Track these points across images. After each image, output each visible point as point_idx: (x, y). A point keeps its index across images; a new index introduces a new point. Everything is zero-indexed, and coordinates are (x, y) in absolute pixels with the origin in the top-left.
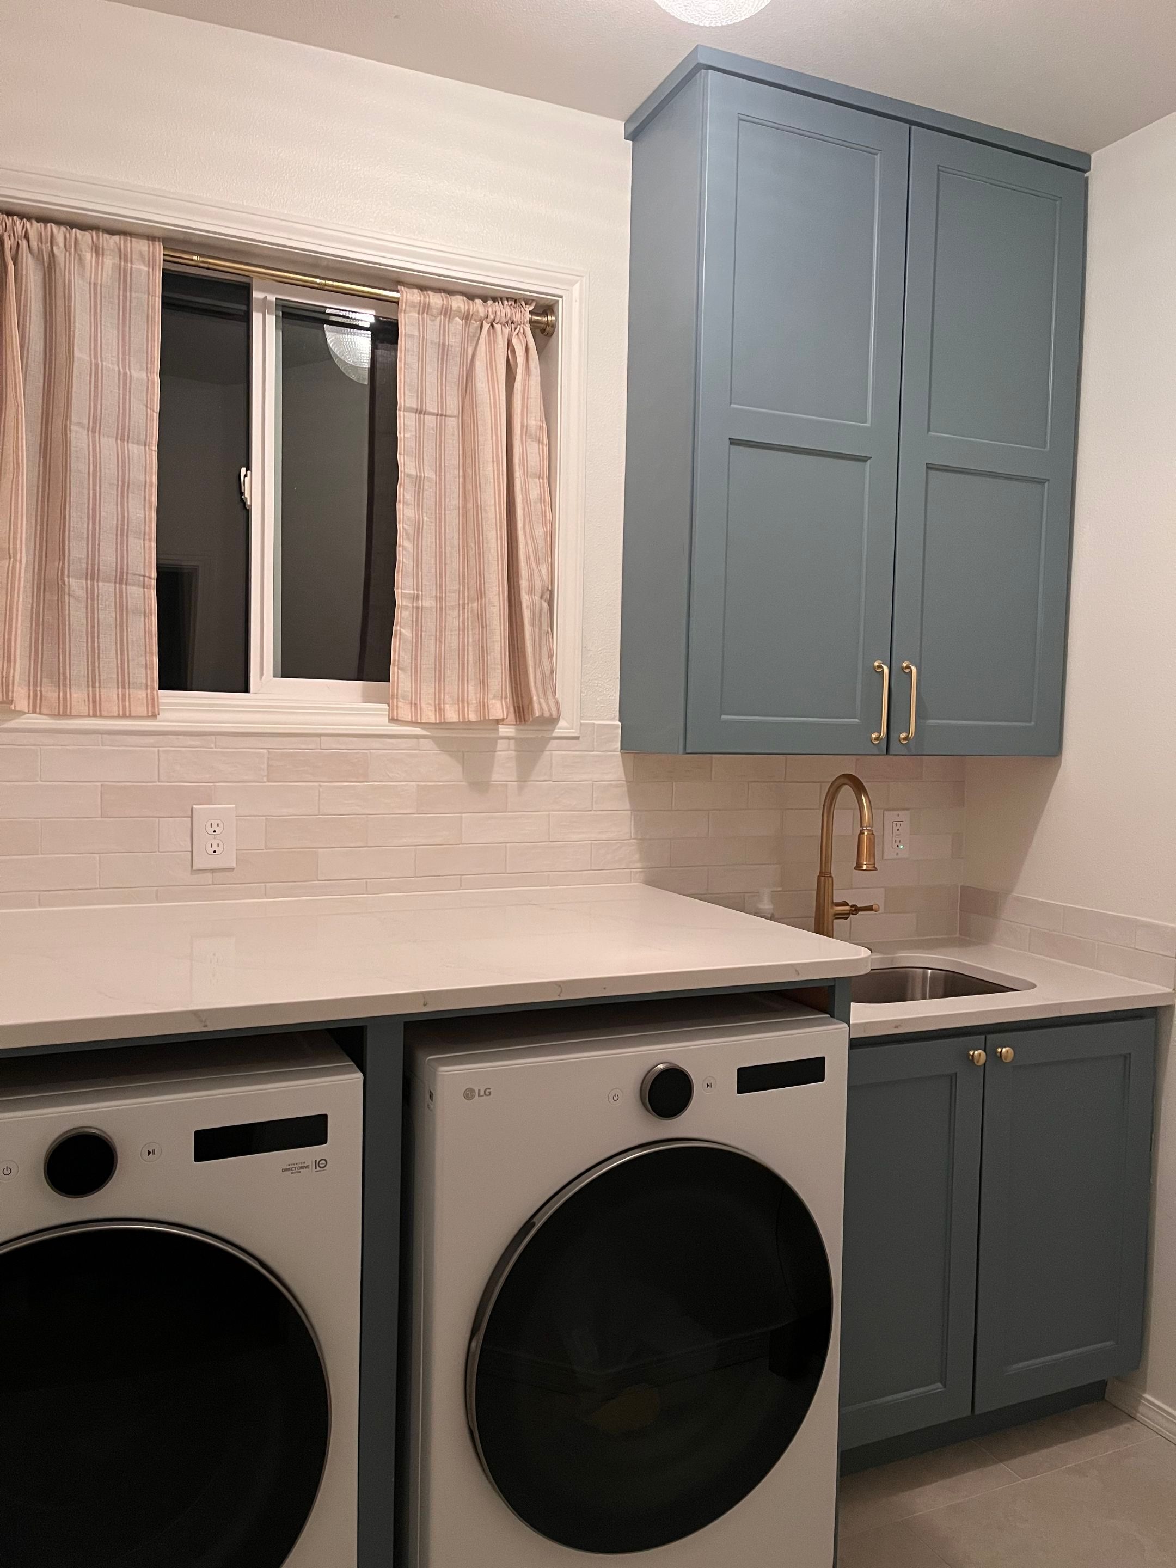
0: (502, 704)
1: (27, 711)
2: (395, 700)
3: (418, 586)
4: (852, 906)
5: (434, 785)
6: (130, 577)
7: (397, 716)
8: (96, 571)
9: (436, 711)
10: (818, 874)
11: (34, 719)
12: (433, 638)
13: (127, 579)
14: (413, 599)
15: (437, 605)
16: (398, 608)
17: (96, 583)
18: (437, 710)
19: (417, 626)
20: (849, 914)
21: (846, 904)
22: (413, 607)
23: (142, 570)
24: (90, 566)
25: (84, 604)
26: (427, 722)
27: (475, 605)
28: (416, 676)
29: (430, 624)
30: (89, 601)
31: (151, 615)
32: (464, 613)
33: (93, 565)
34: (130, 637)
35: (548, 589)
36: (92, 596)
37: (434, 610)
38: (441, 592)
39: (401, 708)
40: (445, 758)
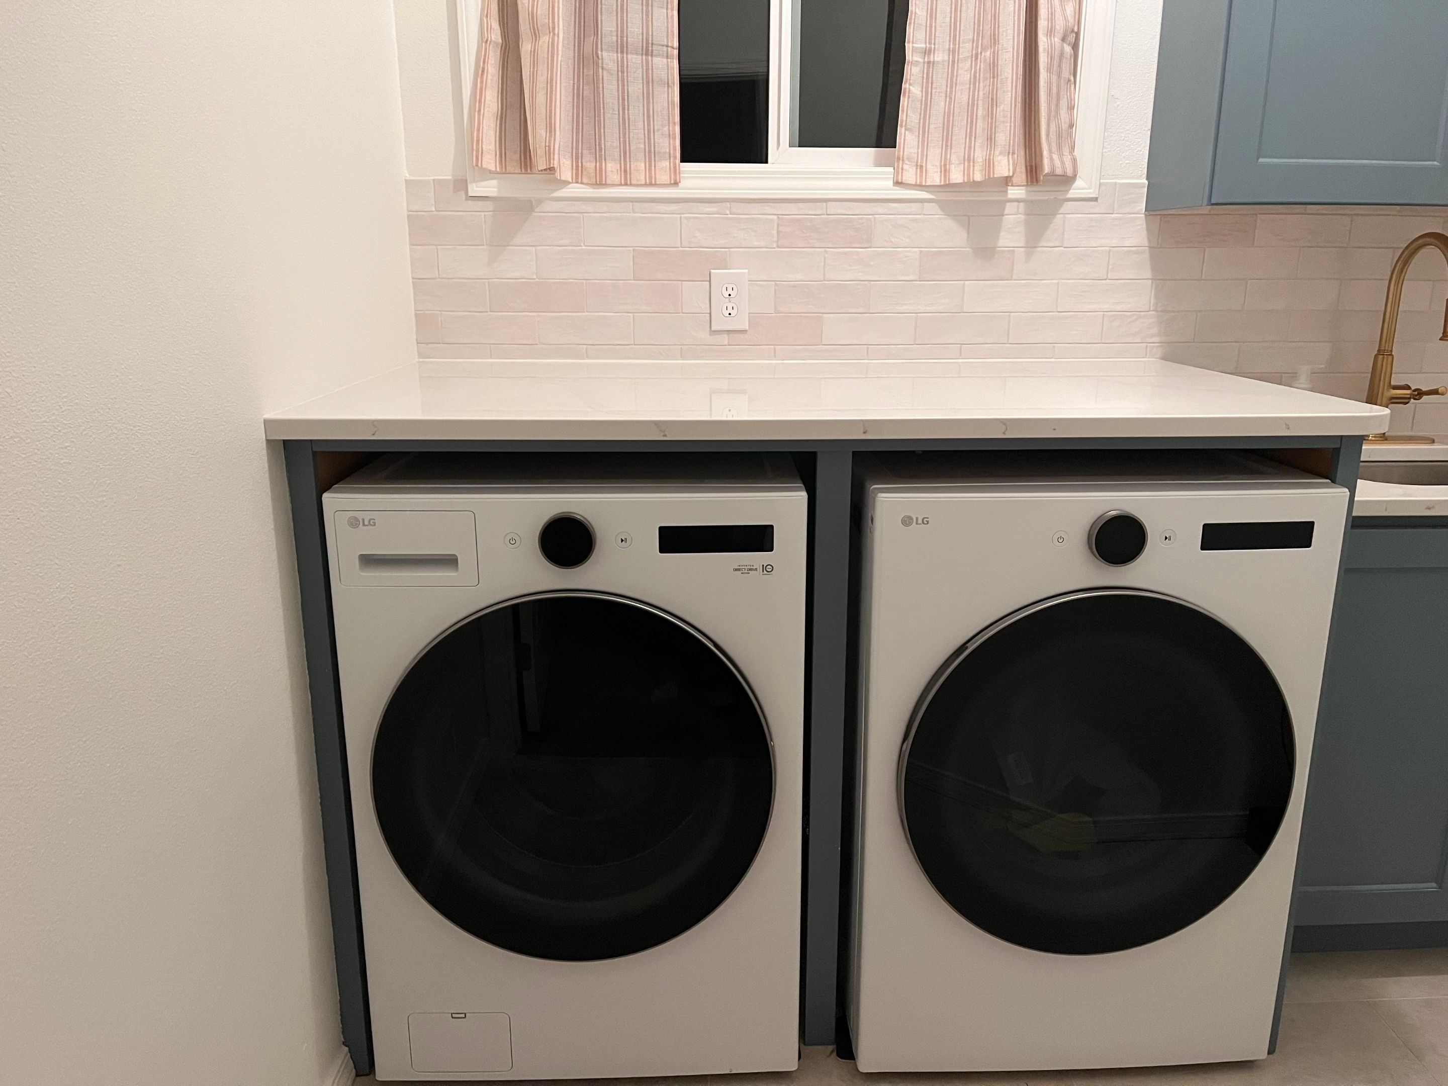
0: (1009, 161)
1: (571, 181)
2: (901, 162)
3: (931, 38)
4: (1415, 390)
5: (937, 251)
6: (655, 47)
7: (902, 180)
8: (625, 44)
9: (941, 172)
10: (1376, 352)
11: (579, 188)
12: (943, 95)
13: (652, 50)
14: (925, 53)
15: (949, 58)
16: (908, 65)
17: (625, 56)
18: (943, 171)
19: (928, 83)
20: (1410, 398)
21: (1408, 388)
22: (924, 63)
23: (665, 41)
24: (619, 38)
25: (615, 77)
26: (932, 184)
27: (988, 53)
28: (923, 136)
29: (940, 80)
30: (620, 74)
31: (674, 85)
32: (976, 64)
33: (622, 37)
34: (655, 108)
35: (1073, 31)
36: (622, 69)
37: (946, 64)
38: (954, 44)
39: (906, 170)
40: (950, 223)
